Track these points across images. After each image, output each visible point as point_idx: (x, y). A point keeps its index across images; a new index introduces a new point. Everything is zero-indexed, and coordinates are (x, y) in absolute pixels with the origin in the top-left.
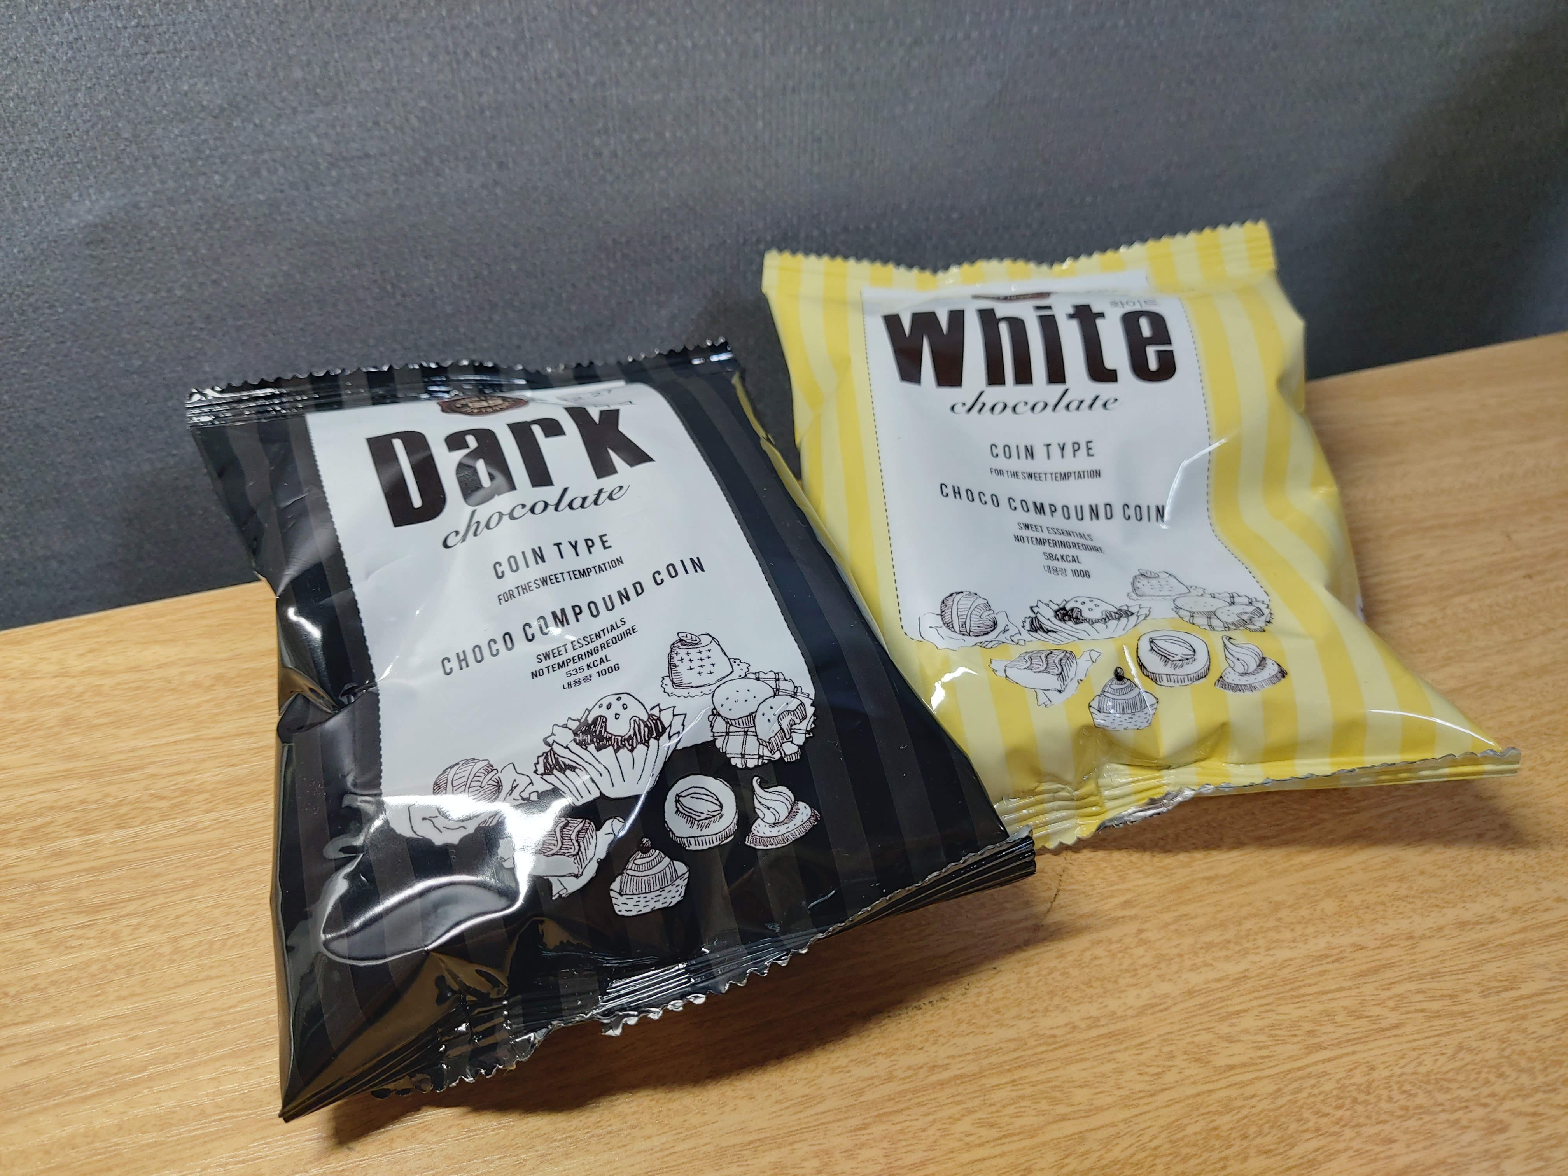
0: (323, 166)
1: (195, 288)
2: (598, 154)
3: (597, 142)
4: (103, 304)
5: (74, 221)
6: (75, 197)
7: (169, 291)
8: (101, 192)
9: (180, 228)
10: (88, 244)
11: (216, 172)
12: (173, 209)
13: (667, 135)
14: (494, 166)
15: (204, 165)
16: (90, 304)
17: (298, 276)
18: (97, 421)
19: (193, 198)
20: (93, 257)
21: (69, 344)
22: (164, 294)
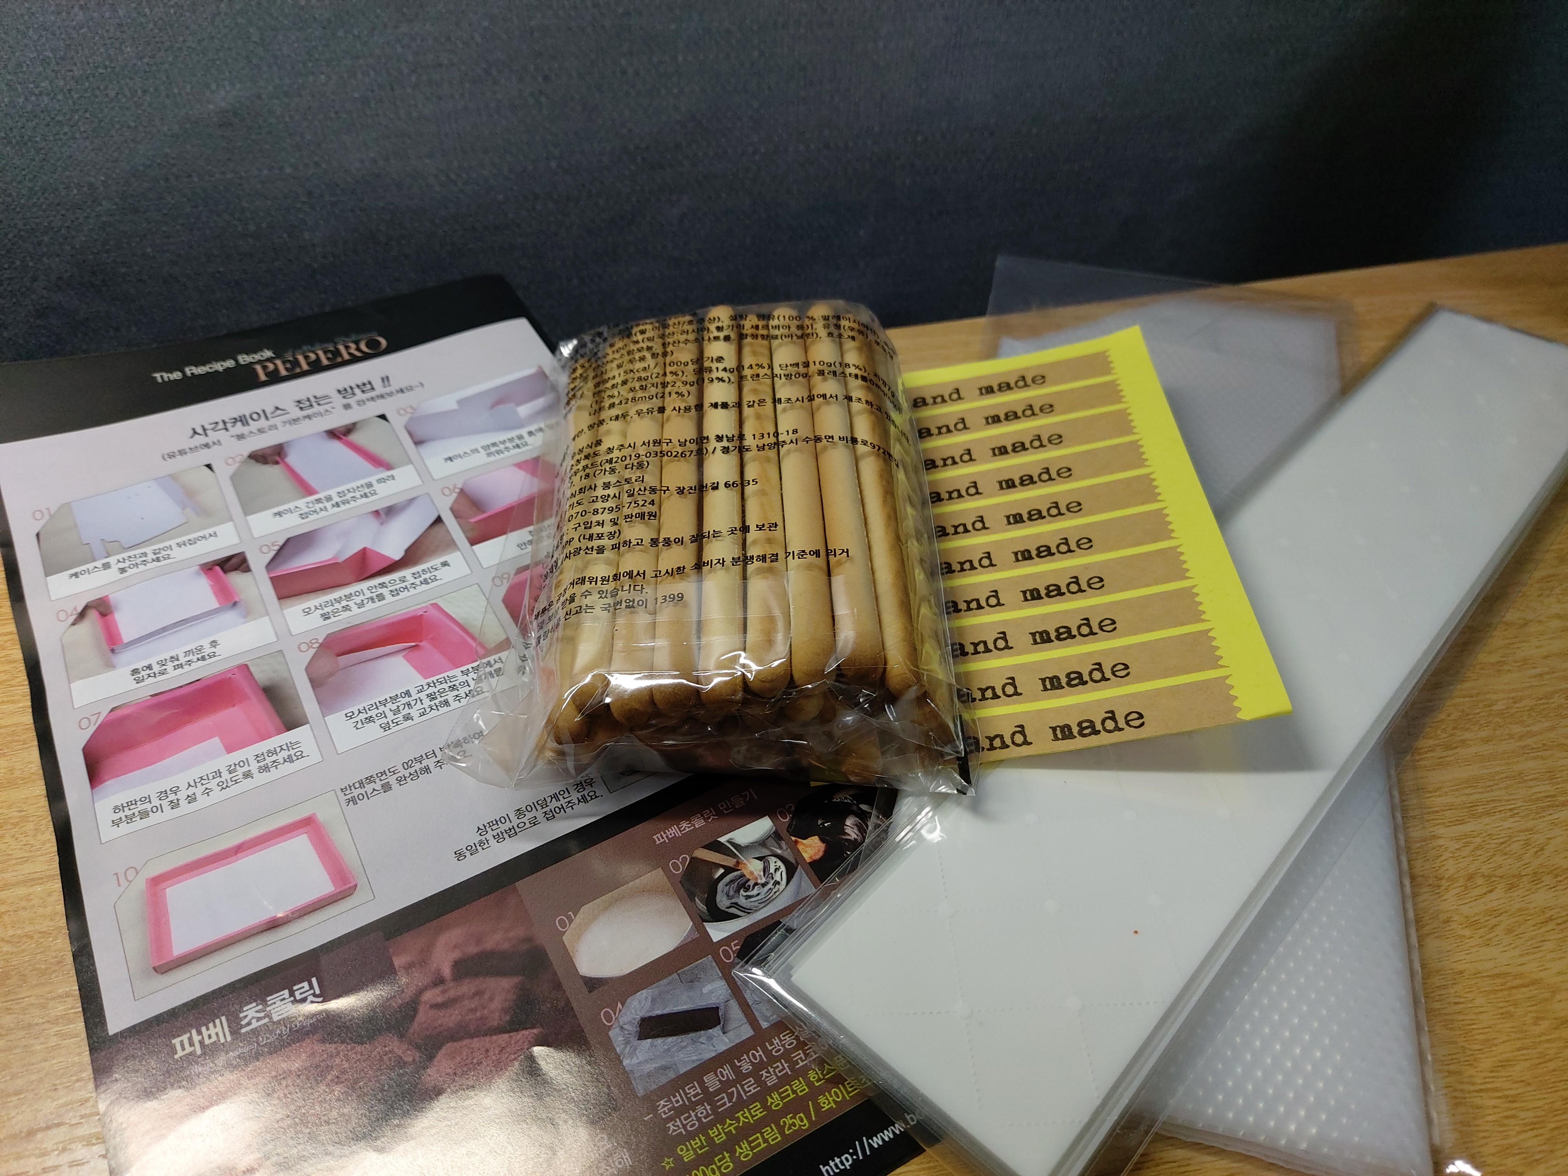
0: (406, 71)
1: (301, 167)
2: (624, 73)
3: (623, 61)
4: (229, 176)
5: (211, 107)
6: (214, 87)
7: (281, 168)
8: (233, 85)
9: (291, 117)
10: (220, 126)
11: (322, 73)
12: (286, 100)
13: (680, 58)
14: (540, 79)
15: (312, 67)
16: (218, 176)
17: (381, 163)
18: (217, 275)
19: (303, 93)
20: (223, 136)
21: (201, 208)
22: (277, 172)
